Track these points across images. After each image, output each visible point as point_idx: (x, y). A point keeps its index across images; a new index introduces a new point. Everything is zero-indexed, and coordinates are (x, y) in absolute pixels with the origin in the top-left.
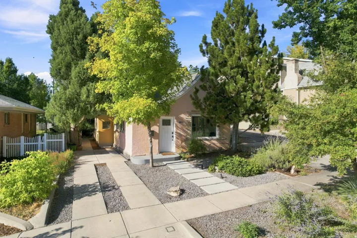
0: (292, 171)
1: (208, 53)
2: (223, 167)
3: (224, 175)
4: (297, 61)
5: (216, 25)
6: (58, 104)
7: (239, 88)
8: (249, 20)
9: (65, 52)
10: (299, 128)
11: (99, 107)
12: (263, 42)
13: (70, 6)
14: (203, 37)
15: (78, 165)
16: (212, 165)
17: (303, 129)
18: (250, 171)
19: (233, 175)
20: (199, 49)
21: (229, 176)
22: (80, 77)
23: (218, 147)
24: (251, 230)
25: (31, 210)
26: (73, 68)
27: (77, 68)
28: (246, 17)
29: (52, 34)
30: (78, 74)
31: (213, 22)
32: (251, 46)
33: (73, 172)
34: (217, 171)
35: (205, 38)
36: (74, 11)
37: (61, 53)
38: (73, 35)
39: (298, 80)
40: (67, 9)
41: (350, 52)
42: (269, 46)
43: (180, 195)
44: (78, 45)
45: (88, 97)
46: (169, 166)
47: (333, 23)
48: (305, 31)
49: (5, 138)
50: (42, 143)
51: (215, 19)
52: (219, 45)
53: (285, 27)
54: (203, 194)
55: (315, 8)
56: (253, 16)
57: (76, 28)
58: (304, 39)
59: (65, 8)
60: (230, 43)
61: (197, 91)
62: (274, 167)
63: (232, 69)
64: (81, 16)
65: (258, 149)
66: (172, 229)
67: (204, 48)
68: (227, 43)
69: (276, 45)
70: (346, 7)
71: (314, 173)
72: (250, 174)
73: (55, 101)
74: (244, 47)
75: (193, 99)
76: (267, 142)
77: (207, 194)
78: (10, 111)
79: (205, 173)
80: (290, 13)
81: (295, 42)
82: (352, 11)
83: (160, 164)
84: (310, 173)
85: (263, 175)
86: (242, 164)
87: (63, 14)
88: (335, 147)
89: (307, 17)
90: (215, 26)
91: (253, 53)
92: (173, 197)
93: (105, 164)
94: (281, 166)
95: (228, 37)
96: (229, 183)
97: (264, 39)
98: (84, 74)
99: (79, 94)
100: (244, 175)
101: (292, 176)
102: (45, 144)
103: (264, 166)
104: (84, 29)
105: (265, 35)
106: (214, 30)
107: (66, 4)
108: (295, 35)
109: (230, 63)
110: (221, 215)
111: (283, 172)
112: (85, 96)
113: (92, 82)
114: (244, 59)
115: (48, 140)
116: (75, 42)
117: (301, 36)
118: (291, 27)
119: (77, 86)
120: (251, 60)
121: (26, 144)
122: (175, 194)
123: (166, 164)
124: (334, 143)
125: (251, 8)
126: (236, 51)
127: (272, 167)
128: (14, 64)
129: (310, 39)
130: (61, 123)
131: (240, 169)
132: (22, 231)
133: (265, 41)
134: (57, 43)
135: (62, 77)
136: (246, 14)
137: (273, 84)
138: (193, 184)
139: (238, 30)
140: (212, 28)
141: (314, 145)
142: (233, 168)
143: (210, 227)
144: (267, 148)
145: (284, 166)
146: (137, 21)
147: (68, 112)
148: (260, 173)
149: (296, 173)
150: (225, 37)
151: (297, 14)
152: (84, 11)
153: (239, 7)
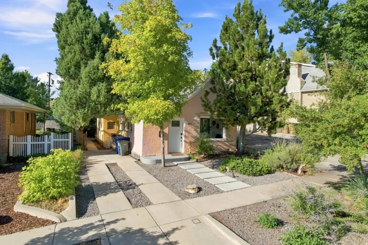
0: (299, 172)
1: (217, 56)
2: (234, 167)
3: (236, 174)
4: (300, 66)
5: (226, 29)
6: (69, 104)
7: (249, 91)
8: (258, 25)
9: (75, 52)
10: (310, 131)
11: (114, 108)
12: (270, 47)
13: (78, 4)
14: (214, 40)
15: (90, 164)
16: (223, 165)
17: (314, 131)
18: (260, 171)
19: (244, 174)
20: (209, 52)
21: (241, 176)
22: (90, 77)
23: (225, 149)
24: (271, 220)
25: (59, 205)
26: (82, 68)
27: (88, 68)
28: (255, 22)
29: (59, 32)
30: (88, 74)
31: (223, 26)
32: (260, 51)
33: (86, 171)
34: (228, 171)
35: (215, 41)
36: (83, 10)
37: (70, 52)
38: (83, 34)
39: (301, 84)
40: (75, 8)
41: (352, 59)
42: (278, 51)
43: (198, 192)
44: (87, 44)
45: (98, 97)
46: (181, 166)
47: (336, 30)
48: (310, 37)
49: (11, 137)
50: (49, 143)
51: (224, 23)
52: (228, 49)
53: (290, 33)
54: (218, 191)
55: (320, 15)
56: (262, 21)
57: (85, 27)
58: (309, 45)
59: (73, 6)
60: (240, 48)
61: (207, 93)
62: (282, 168)
63: (241, 72)
64: (90, 15)
65: (265, 151)
66: (198, 221)
67: (214, 51)
68: (237, 47)
69: (284, 51)
70: (349, 16)
71: (320, 173)
72: (260, 173)
73: (65, 100)
74: (253, 52)
75: (203, 101)
76: (274, 144)
77: (223, 192)
78: (15, 109)
79: (216, 173)
80: (296, 19)
81: (301, 47)
82: (355, 19)
83: (171, 164)
84: (316, 173)
85: (273, 174)
86: (252, 164)
87: (71, 13)
88: (345, 147)
89: (312, 24)
90: (224, 30)
91: (261, 57)
92: (191, 194)
93: (116, 164)
94: (289, 167)
95: (238, 41)
96: (241, 182)
97: (271, 44)
98: (94, 74)
99: (89, 94)
100: (254, 175)
101: (300, 175)
102: (52, 143)
103: (273, 166)
104: (93, 28)
105: (273, 40)
106: (223, 34)
107: (74, 2)
108: (301, 41)
109: (240, 66)
110: (239, 209)
111: (291, 172)
112: (95, 96)
113: (102, 82)
114: (253, 63)
115: (54, 140)
116: (85, 41)
117: (306, 41)
118: (296, 32)
119: (87, 86)
120: (260, 64)
121: (32, 143)
122: (192, 192)
123: (177, 165)
124: (343, 144)
125: (260, 14)
126: (245, 56)
127: (281, 167)
128: (10, 61)
129: (314, 45)
130: (70, 122)
131: (250, 169)
132: (56, 223)
133: (272, 46)
134: (66, 41)
135: (71, 77)
136: (255, 19)
137: (281, 89)
138: (207, 183)
139: (248, 34)
140: (221, 31)
141: (325, 145)
142: (244, 168)
143: (232, 219)
144: (274, 149)
145: (292, 166)
146: (157, 25)
147: (78, 112)
148: (270, 172)
149: (303, 173)
150: (234, 41)
151: (303, 20)
152: (91, 10)
153: (249, 12)
